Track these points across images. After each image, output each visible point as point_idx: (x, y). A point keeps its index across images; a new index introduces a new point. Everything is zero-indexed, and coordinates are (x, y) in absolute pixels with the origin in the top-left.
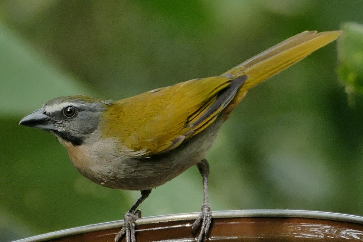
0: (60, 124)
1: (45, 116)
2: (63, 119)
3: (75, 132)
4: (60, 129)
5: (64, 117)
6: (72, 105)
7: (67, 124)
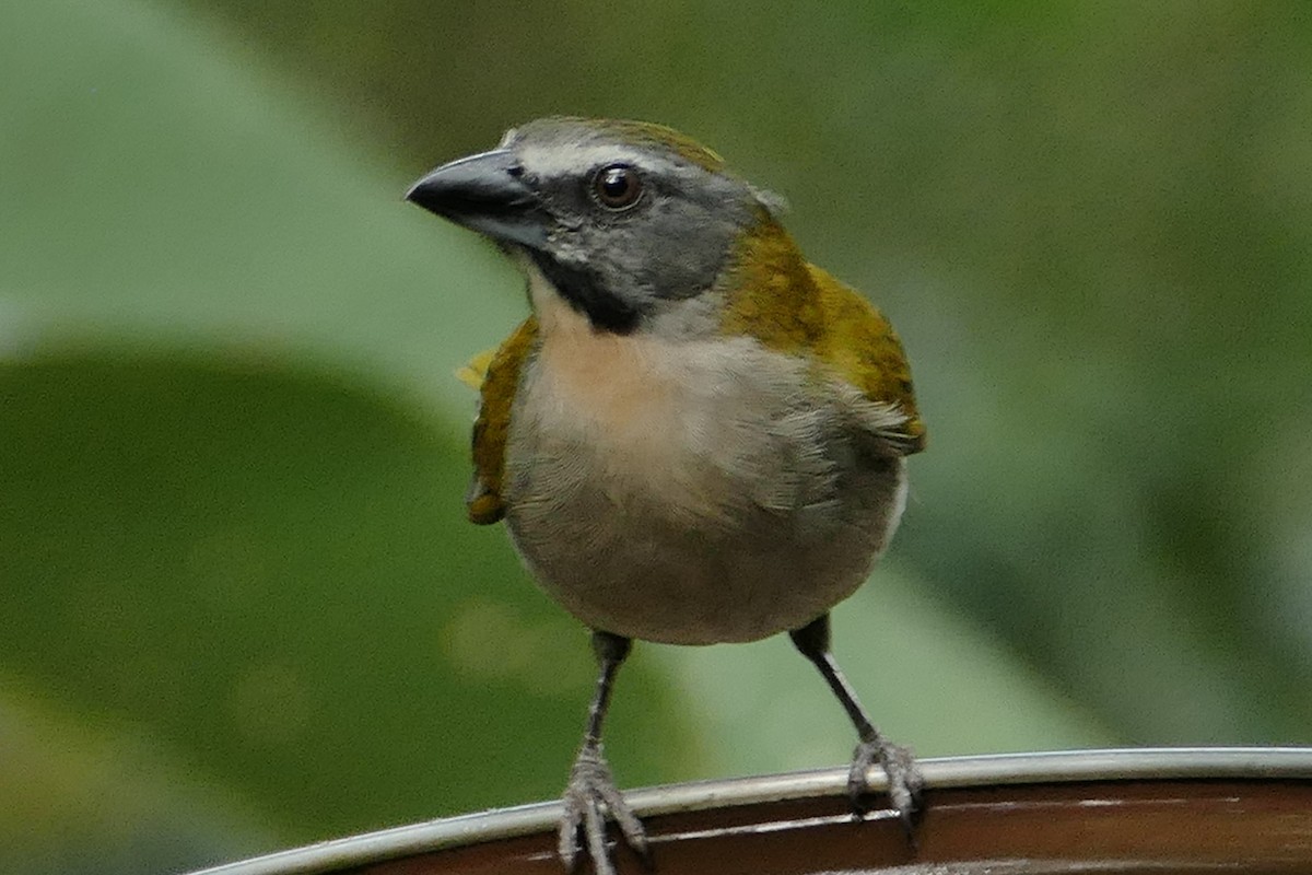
0: (572, 230)
1: (515, 186)
2: (589, 215)
3: (624, 276)
4: (565, 253)
5: (591, 204)
6: (635, 161)
7: (599, 236)
